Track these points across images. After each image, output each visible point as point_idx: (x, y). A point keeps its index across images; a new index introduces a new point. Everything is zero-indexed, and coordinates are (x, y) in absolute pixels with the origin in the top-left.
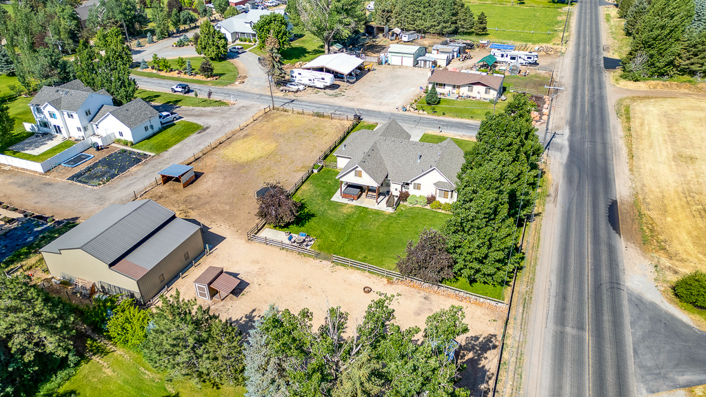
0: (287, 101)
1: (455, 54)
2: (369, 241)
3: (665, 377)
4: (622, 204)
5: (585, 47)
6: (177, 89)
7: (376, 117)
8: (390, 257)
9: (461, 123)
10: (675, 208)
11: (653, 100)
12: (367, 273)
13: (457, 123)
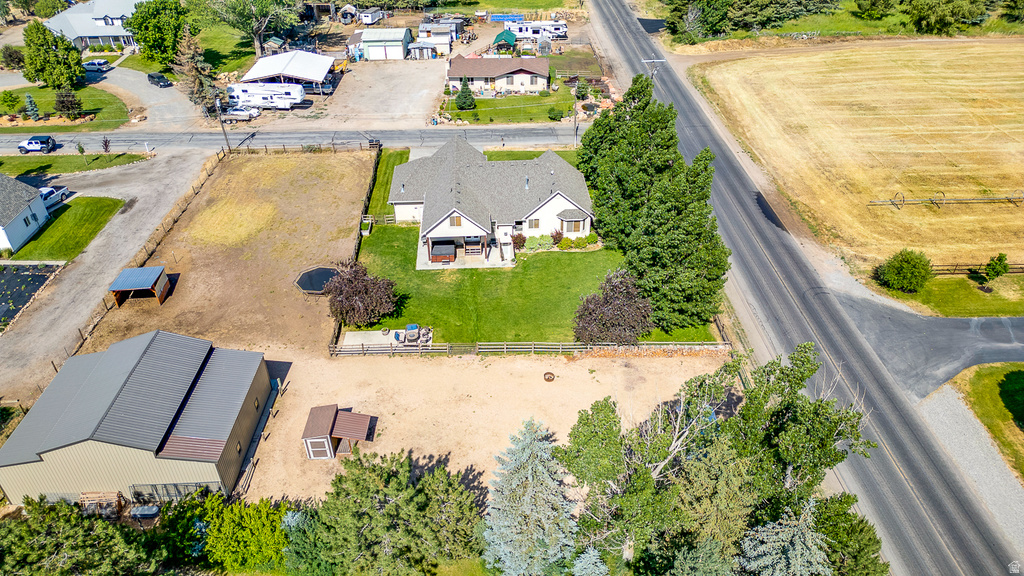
0: (243, 137)
1: (454, 34)
2: (509, 313)
3: (925, 377)
4: (768, 195)
5: (608, 8)
6: (31, 147)
7: (399, 138)
8: (549, 327)
9: (523, 130)
10: (820, 187)
11: (722, 65)
12: (534, 356)
13: (517, 130)
